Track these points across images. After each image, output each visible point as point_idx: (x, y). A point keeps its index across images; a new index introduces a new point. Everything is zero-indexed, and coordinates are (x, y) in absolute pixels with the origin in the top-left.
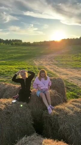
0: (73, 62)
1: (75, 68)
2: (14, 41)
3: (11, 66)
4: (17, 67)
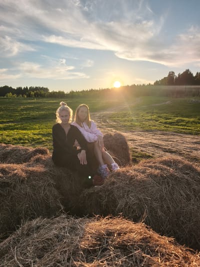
2: (32, 89)
3: (25, 131)
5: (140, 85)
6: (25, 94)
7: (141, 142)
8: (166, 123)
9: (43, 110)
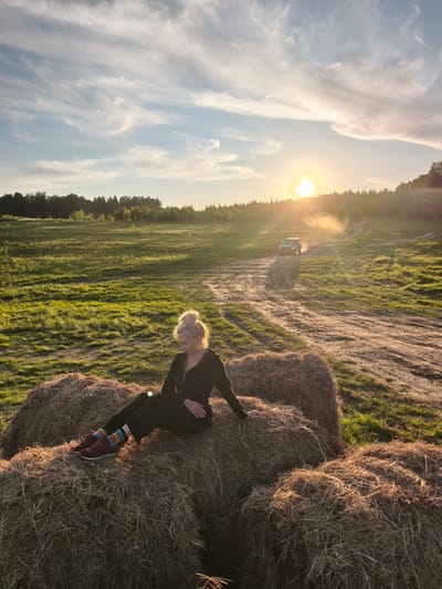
0: (368, 289)
1: (378, 313)
2: (126, 202)
3: (112, 306)
4: (137, 307)
5: (364, 194)
6: (112, 214)
7: (364, 345)
8: (421, 292)
9: (149, 252)
